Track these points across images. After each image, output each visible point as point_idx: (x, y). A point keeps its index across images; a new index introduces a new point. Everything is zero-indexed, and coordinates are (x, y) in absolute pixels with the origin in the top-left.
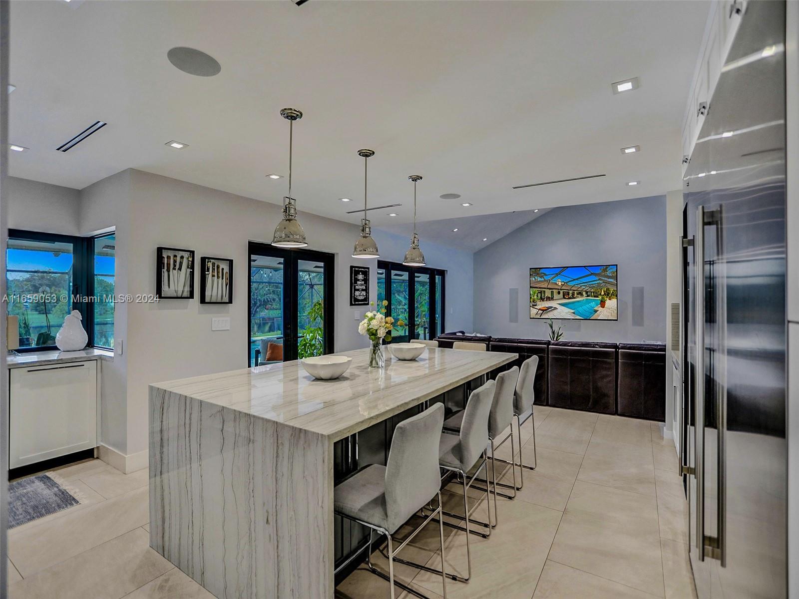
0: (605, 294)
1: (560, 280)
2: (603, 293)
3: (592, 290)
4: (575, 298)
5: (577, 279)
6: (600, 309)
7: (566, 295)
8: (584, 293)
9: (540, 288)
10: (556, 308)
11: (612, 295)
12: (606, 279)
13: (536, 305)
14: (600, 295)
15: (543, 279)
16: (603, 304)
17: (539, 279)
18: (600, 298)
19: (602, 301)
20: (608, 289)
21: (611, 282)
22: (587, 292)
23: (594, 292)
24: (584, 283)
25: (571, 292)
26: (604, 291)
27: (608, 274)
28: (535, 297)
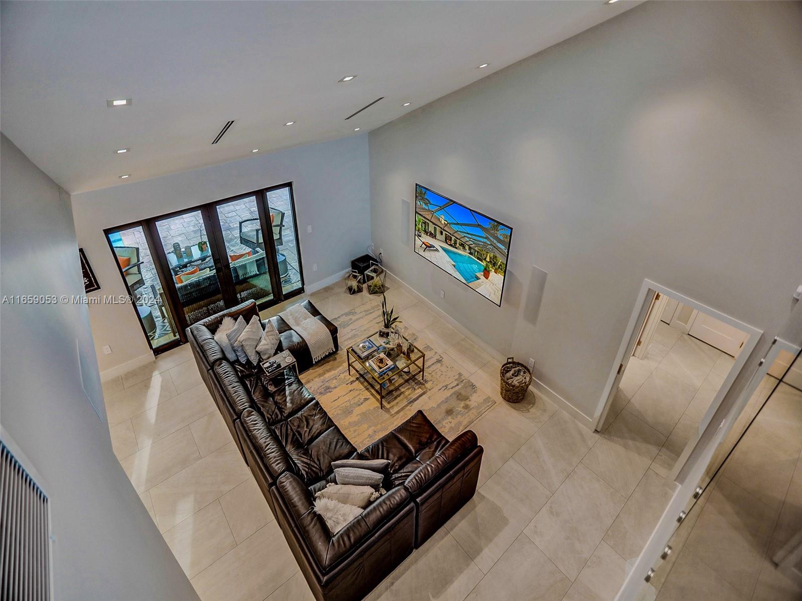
0: (491, 262)
1: (443, 217)
2: (488, 259)
3: (476, 249)
4: (456, 248)
5: (461, 225)
6: (482, 278)
7: (447, 239)
8: (467, 247)
9: (424, 217)
10: (437, 250)
11: (499, 268)
12: (495, 241)
13: (420, 236)
14: (485, 259)
15: (427, 208)
16: (486, 274)
17: (424, 206)
18: (484, 263)
19: (485, 269)
20: (495, 257)
21: (501, 249)
22: (470, 248)
23: (478, 252)
24: (468, 234)
25: (453, 238)
26: (490, 258)
27: (499, 236)
28: (420, 227)
